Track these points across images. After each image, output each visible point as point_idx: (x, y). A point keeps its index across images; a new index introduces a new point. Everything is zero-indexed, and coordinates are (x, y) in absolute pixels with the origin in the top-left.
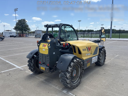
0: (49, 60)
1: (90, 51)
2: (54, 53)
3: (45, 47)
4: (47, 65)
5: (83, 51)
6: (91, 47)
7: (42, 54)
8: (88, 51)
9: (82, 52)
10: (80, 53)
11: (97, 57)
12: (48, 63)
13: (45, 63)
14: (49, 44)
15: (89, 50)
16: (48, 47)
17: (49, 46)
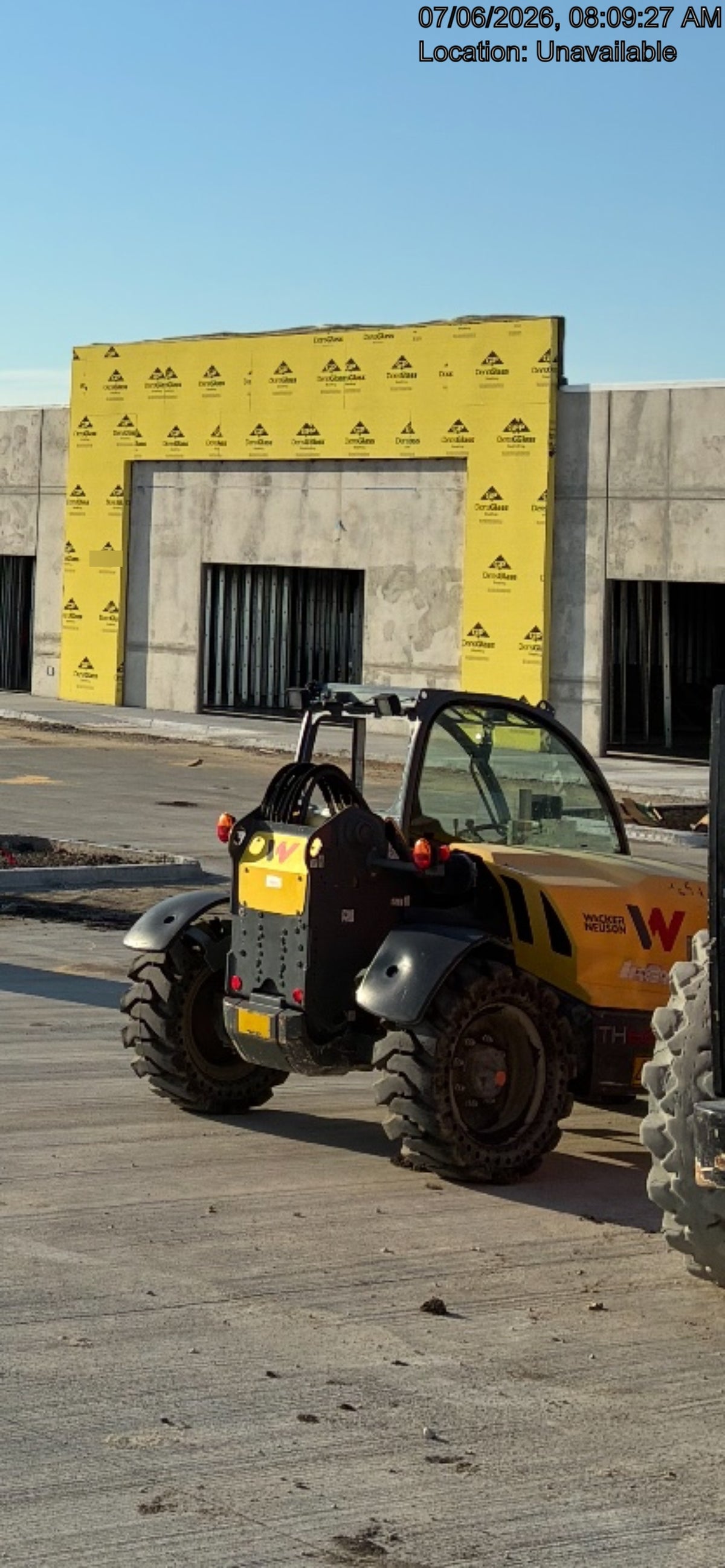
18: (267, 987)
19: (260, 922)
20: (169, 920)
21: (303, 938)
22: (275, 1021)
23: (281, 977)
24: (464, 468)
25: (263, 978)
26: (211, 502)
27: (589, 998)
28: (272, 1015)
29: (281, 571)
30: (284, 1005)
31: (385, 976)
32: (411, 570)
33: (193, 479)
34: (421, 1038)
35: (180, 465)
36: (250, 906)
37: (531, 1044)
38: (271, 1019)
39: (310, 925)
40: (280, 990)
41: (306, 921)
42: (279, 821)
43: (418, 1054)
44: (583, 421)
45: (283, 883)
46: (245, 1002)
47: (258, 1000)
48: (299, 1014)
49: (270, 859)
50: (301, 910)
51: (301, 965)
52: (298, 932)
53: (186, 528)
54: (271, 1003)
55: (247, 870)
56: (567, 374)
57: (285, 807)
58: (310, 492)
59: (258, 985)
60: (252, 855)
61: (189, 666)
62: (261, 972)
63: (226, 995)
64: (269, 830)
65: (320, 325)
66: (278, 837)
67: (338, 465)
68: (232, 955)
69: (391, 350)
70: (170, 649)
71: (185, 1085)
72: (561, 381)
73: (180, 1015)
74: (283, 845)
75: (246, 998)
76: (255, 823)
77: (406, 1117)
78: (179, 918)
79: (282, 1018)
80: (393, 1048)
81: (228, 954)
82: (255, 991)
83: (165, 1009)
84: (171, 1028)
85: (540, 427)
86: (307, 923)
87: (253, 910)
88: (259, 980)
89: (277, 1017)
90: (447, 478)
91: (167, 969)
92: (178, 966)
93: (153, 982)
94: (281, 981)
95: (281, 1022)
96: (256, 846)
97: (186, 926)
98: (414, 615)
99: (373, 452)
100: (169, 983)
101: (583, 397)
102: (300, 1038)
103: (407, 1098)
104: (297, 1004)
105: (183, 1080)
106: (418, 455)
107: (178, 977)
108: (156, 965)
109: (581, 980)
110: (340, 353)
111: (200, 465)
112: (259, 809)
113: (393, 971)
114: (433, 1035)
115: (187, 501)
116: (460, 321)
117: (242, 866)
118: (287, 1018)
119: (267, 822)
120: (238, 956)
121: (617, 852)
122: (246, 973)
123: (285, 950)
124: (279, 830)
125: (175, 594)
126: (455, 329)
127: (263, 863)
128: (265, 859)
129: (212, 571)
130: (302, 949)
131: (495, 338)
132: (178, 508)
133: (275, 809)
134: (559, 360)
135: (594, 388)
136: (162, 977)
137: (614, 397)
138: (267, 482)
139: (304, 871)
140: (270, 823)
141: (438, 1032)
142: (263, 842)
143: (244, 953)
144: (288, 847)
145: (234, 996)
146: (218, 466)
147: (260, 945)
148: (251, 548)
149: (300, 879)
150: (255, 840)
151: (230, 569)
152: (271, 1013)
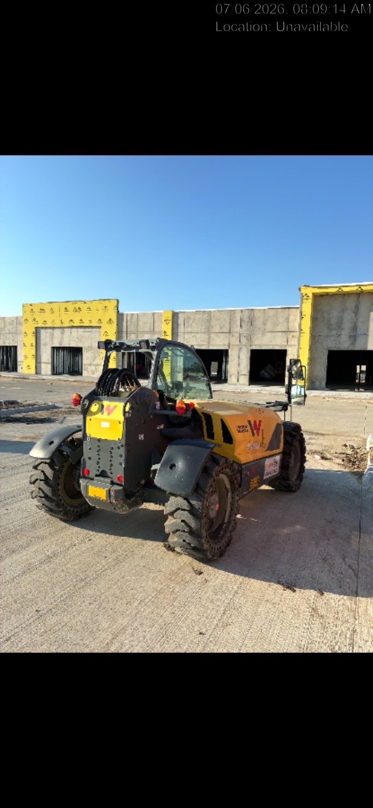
0: (122, 460)
1: (258, 435)
2: (141, 437)
3: (109, 414)
4: (116, 481)
5: (239, 432)
6: (260, 421)
7: (99, 440)
8: (253, 435)
9: (236, 436)
10: (228, 438)
11: (278, 458)
12: (118, 472)
13: (108, 472)
14: (128, 406)
15: (255, 432)
16: (125, 412)
17: (127, 409)
18: (103, 474)
19: (98, 443)
20: (52, 443)
21: (122, 451)
22: (109, 491)
23: (110, 469)
24: (101, 328)
25: (100, 470)
26: (52, 335)
27: (240, 461)
28: (107, 489)
29: (66, 348)
30: (113, 483)
31: (168, 469)
32: (92, 347)
33: (49, 331)
34: (193, 502)
35: (46, 328)
36: (93, 436)
37: (226, 488)
38: (107, 491)
39: (126, 445)
40: (110, 475)
41: (123, 443)
42: (105, 395)
43: (192, 511)
44: (123, 319)
45: (110, 425)
46: (92, 481)
47: (98, 481)
48: (121, 488)
49: (103, 413)
50: (121, 437)
51: (121, 464)
52: (119, 448)
53: (48, 340)
54: (105, 482)
55: (90, 420)
56: (119, 310)
57: (108, 388)
58: (72, 333)
59: (98, 473)
60: (92, 412)
61: (49, 366)
62: (99, 467)
63: (82, 478)
64: (101, 400)
65: (73, 300)
66: (106, 403)
67: (77, 327)
68: (84, 459)
69: (86, 306)
70: (45, 363)
71: (62, 514)
72: (118, 312)
73: (58, 485)
74: (109, 406)
75: (93, 479)
76: (93, 397)
77: (184, 541)
78: (57, 442)
79: (112, 491)
80: (177, 507)
81: (82, 459)
82: (96, 476)
83: (51, 482)
84: (55, 491)
85: (114, 320)
86: (124, 444)
87: (94, 438)
88: (98, 470)
89: (110, 490)
90: (98, 330)
91: (51, 465)
92: (56, 463)
93: (45, 471)
94: (110, 471)
95: (112, 493)
96: (94, 408)
97: (60, 446)
98: (92, 355)
99: (84, 325)
100: (53, 472)
101: (122, 314)
102: (121, 499)
103: (187, 532)
104: (119, 482)
105: (61, 511)
106: (92, 325)
107: (57, 468)
108: (46, 463)
109: (236, 454)
110: (77, 306)
111: (50, 328)
112: (94, 390)
113: (172, 466)
114: (200, 501)
115: (48, 335)
116: (100, 300)
117: (88, 418)
118: (115, 491)
119: (99, 396)
120: (87, 459)
121: (209, 398)
122: (91, 467)
123: (112, 457)
124: (105, 400)
125: (46, 352)
126: (99, 302)
127: (99, 416)
128: (100, 414)
129: (53, 348)
130: (121, 456)
131: (106, 303)
132: (46, 336)
133: (103, 390)
134: (118, 308)
135: (125, 313)
136: (49, 468)
137: (128, 315)
138: (64, 331)
139: (122, 419)
140: (101, 397)
141: (202, 499)
142: (98, 406)
143: (90, 458)
144: (112, 407)
145: (85, 478)
146: (53, 328)
147: (98, 455)
148: (61, 343)
149: (120, 423)
150: (93, 405)
151: (57, 348)
152: (106, 488)
